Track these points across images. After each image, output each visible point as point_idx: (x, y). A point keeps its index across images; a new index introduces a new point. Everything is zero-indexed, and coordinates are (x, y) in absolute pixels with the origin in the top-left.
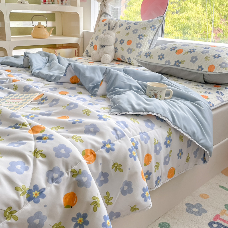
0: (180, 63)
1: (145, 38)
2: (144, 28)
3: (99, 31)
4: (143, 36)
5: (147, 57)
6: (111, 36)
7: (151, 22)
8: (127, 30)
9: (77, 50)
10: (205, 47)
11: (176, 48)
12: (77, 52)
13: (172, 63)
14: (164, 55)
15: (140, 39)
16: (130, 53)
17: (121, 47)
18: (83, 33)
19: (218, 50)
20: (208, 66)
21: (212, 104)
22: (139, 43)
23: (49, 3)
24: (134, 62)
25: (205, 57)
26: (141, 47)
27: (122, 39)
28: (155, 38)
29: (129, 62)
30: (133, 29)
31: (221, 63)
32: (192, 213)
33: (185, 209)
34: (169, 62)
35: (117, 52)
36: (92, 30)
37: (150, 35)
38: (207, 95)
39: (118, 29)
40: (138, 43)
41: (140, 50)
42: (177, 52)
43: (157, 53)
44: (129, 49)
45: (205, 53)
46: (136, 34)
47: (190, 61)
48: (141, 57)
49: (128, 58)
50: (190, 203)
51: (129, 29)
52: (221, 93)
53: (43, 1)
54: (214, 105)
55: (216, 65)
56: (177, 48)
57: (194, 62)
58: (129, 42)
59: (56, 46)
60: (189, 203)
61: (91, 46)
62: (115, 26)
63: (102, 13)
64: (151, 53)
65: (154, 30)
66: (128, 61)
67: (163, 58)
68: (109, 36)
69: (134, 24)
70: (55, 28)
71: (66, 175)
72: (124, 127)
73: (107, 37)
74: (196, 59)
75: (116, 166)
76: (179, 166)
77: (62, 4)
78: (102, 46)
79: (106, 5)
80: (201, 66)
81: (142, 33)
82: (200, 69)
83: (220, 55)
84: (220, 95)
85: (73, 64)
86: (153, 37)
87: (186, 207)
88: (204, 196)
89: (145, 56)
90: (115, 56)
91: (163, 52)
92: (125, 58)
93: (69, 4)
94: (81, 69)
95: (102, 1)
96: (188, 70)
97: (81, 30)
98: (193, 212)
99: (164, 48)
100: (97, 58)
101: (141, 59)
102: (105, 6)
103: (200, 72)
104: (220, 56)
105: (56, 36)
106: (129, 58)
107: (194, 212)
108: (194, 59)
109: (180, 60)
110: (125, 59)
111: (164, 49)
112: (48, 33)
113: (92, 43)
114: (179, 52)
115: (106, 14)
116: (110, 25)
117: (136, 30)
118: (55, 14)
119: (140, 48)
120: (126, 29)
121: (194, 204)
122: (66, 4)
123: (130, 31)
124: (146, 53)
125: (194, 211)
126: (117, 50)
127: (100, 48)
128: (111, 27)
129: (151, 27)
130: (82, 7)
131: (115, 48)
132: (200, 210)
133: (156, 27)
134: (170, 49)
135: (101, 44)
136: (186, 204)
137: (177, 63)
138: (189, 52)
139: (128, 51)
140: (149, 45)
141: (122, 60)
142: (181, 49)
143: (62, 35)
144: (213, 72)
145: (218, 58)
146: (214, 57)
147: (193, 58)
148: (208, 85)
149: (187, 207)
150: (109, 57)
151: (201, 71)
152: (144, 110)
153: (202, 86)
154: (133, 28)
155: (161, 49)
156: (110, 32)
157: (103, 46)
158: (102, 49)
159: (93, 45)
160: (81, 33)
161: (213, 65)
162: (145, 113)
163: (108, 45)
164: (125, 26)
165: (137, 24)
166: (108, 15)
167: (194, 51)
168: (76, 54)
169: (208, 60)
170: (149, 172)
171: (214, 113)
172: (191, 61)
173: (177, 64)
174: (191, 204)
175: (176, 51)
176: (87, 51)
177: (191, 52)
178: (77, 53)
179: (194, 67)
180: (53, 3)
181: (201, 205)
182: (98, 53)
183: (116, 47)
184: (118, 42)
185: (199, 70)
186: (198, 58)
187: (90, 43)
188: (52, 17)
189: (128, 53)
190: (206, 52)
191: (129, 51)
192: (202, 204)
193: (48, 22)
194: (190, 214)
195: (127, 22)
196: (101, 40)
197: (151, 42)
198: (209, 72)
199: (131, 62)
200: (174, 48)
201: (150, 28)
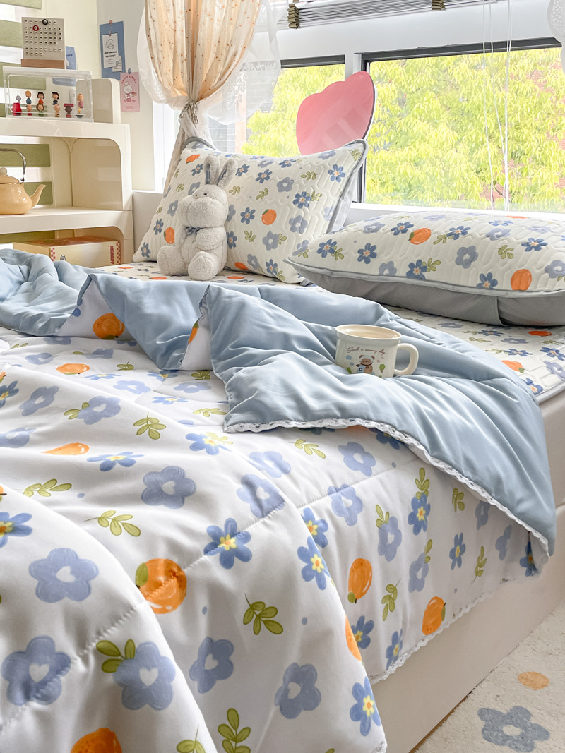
0: (424, 269)
1: (313, 204)
2: (311, 176)
3: (180, 187)
4: (308, 198)
5: (324, 256)
6: (215, 201)
7: (331, 158)
8: (262, 182)
9: (115, 247)
10: (497, 222)
11: (408, 225)
12: (115, 251)
13: (402, 270)
14: (374, 247)
15: (300, 206)
16: (274, 246)
17: (246, 232)
18: (133, 198)
19: (535, 229)
20: (510, 274)
21: (537, 386)
22: (298, 218)
23: (30, 115)
24: (287, 271)
25: (500, 249)
26: (306, 229)
27: (248, 210)
28: (343, 202)
29: (269, 274)
30: (279, 180)
31: (549, 263)
32: (503, 745)
33: (481, 733)
34: (390, 266)
35: (235, 246)
36: (159, 189)
37: (330, 195)
38: (516, 358)
39: (234, 181)
40: (294, 217)
41: (303, 237)
42: (413, 239)
43: (355, 242)
44: (270, 235)
45: (498, 236)
46: (288, 193)
47: (454, 261)
48: (306, 256)
49: (267, 263)
50: (492, 707)
51: (268, 178)
52: (557, 351)
53: (13, 109)
54: (542, 390)
55: (535, 271)
56: (412, 226)
57: (467, 264)
58: (269, 216)
59: (54, 237)
60: (487, 709)
61: (156, 233)
62: (225, 173)
63: (186, 138)
64: (335, 243)
65: (338, 179)
66: (268, 270)
67: (374, 255)
68: (208, 199)
69: (280, 164)
70: (49, 185)
71: (79, 666)
72: (278, 471)
73: (204, 204)
74: (474, 256)
75: (258, 613)
76: (456, 590)
77: (67, 116)
78: (190, 231)
79: (196, 117)
80: (490, 275)
81: (305, 191)
82: (488, 284)
83: (543, 240)
84: (556, 358)
85: (102, 278)
86: (337, 199)
87: (480, 724)
88: (533, 681)
89: (319, 251)
90: (228, 259)
91: (372, 239)
92: (259, 261)
93: (90, 117)
94: (128, 292)
95: (184, 105)
96: (450, 287)
97: (128, 191)
98: (505, 741)
99: (374, 227)
100: (177, 266)
101: (309, 261)
102: (195, 120)
103: (487, 292)
104: (545, 245)
105: (54, 208)
106: (271, 261)
107: (508, 737)
108: (467, 256)
109: (425, 261)
110: (257, 266)
111: (375, 231)
112: (30, 200)
113: (160, 223)
114: (419, 236)
115: (197, 141)
116: (210, 169)
117: (286, 180)
118: (48, 146)
119: (301, 231)
120: (257, 180)
121: (505, 712)
122: (79, 116)
123: (270, 185)
124: (322, 245)
125: (508, 734)
126: (235, 239)
127: (185, 234)
128: (213, 175)
129: (330, 172)
130: (129, 125)
131: (227, 233)
132: (525, 729)
133: (343, 171)
134: (392, 230)
135: (187, 225)
136: (482, 713)
137: (418, 268)
138: (449, 235)
139: (265, 241)
140: (329, 222)
141: (251, 268)
142: (424, 230)
143: (72, 205)
144: (529, 289)
145: (538, 248)
146: (525, 248)
147: (462, 251)
148: (513, 329)
149: (484, 723)
150: (213, 261)
151: (491, 288)
152: (338, 414)
153: (496, 334)
154: (278, 174)
155: (365, 232)
156: (212, 188)
157: (192, 230)
158: (190, 239)
159: (164, 229)
160: (126, 198)
161: (525, 271)
162: (341, 423)
163: (207, 226)
164: (254, 171)
165: (289, 165)
166: (204, 143)
167: (464, 233)
168: (112, 257)
169: (511, 256)
170: (366, 622)
171: (547, 411)
172: (459, 262)
173: (417, 271)
174: (495, 712)
175: (412, 235)
176: (146, 246)
177: (456, 237)
178: (115, 255)
179: (468, 279)
180: (41, 115)
181: (527, 714)
182: (180, 250)
183: (232, 233)
184: (237, 218)
185: (484, 288)
186: (477, 251)
187: (154, 224)
188: (39, 155)
189: (269, 248)
190: (500, 233)
191: (271, 241)
192: (529, 709)
193: (26, 168)
194: (497, 747)
195: (259, 161)
196: (187, 211)
197: (331, 214)
198: (514, 291)
199: (276, 272)
200: (404, 227)
201: (329, 176)
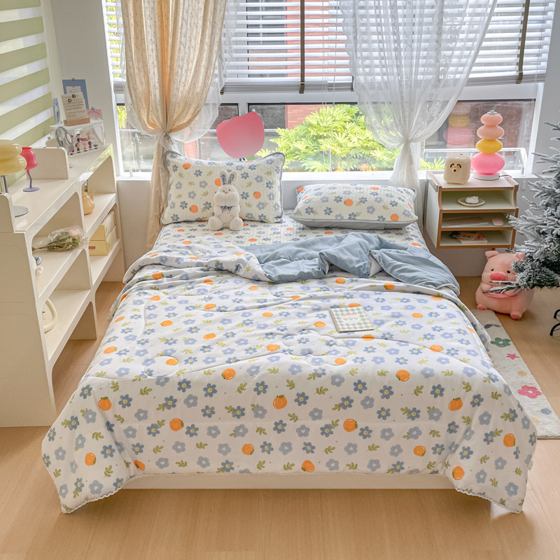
0: (356, 216)
1: (274, 186)
2: (269, 173)
3: (191, 183)
4: (271, 184)
8: (245, 179)
13: (346, 217)
15: (270, 188)
16: (263, 208)
17: (246, 203)
19: (389, 196)
24: (270, 218)
25: (383, 206)
27: (244, 193)
30: (254, 177)
31: (403, 211)
34: (340, 215)
37: (278, 180)
40: (269, 193)
41: (275, 202)
43: (320, 207)
44: (260, 203)
45: (380, 201)
46: (262, 183)
47: (366, 212)
48: (301, 215)
49: (259, 216)
51: (247, 176)
55: (399, 214)
56: (342, 198)
58: (257, 195)
61: (183, 209)
62: (233, 178)
64: (312, 208)
65: (278, 173)
66: (260, 219)
67: (332, 212)
69: (249, 168)
74: (374, 210)
80: (382, 216)
81: (269, 181)
83: (395, 202)
91: (328, 205)
92: (254, 215)
99: (325, 199)
104: (398, 203)
106: (262, 214)
108: (371, 210)
109: (355, 213)
110: (252, 217)
111: (327, 201)
113: (184, 203)
114: (349, 203)
117: (258, 177)
119: (273, 199)
120: (242, 178)
123: (251, 179)
124: (307, 209)
127: (222, 211)
129: (276, 170)
134: (334, 200)
135: (222, 206)
137: (352, 216)
138: (360, 201)
139: (258, 206)
141: (246, 218)
145: (396, 205)
146: (392, 205)
147: (369, 208)
151: (383, 221)
154: (252, 174)
155: (322, 202)
157: (225, 208)
158: (226, 212)
159: (189, 206)
163: (235, 205)
164: (238, 173)
165: (254, 169)
167: (366, 200)
175: (346, 202)
176: (176, 215)
177: (363, 202)
179: (373, 218)
182: (219, 217)
185: (380, 221)
186: (374, 208)
187: (179, 204)
189: (260, 209)
198: (394, 221)
199: (264, 219)
200: (338, 198)
